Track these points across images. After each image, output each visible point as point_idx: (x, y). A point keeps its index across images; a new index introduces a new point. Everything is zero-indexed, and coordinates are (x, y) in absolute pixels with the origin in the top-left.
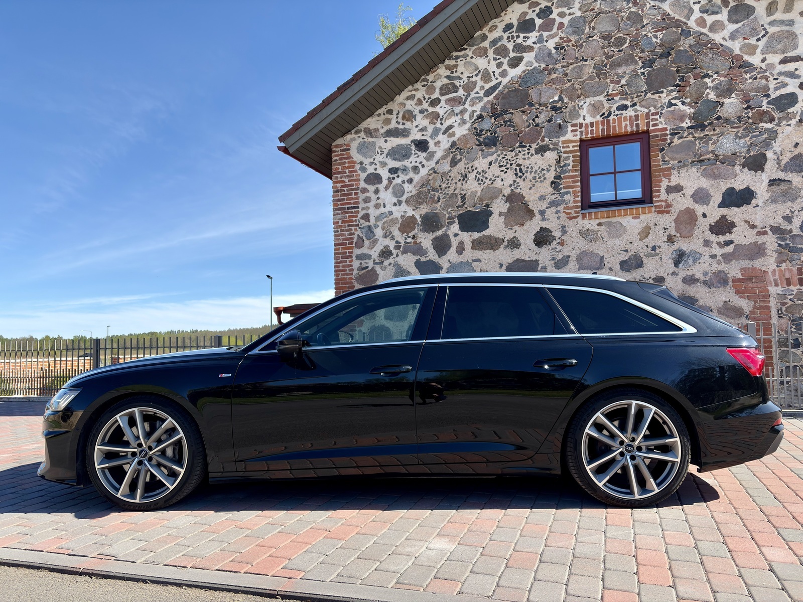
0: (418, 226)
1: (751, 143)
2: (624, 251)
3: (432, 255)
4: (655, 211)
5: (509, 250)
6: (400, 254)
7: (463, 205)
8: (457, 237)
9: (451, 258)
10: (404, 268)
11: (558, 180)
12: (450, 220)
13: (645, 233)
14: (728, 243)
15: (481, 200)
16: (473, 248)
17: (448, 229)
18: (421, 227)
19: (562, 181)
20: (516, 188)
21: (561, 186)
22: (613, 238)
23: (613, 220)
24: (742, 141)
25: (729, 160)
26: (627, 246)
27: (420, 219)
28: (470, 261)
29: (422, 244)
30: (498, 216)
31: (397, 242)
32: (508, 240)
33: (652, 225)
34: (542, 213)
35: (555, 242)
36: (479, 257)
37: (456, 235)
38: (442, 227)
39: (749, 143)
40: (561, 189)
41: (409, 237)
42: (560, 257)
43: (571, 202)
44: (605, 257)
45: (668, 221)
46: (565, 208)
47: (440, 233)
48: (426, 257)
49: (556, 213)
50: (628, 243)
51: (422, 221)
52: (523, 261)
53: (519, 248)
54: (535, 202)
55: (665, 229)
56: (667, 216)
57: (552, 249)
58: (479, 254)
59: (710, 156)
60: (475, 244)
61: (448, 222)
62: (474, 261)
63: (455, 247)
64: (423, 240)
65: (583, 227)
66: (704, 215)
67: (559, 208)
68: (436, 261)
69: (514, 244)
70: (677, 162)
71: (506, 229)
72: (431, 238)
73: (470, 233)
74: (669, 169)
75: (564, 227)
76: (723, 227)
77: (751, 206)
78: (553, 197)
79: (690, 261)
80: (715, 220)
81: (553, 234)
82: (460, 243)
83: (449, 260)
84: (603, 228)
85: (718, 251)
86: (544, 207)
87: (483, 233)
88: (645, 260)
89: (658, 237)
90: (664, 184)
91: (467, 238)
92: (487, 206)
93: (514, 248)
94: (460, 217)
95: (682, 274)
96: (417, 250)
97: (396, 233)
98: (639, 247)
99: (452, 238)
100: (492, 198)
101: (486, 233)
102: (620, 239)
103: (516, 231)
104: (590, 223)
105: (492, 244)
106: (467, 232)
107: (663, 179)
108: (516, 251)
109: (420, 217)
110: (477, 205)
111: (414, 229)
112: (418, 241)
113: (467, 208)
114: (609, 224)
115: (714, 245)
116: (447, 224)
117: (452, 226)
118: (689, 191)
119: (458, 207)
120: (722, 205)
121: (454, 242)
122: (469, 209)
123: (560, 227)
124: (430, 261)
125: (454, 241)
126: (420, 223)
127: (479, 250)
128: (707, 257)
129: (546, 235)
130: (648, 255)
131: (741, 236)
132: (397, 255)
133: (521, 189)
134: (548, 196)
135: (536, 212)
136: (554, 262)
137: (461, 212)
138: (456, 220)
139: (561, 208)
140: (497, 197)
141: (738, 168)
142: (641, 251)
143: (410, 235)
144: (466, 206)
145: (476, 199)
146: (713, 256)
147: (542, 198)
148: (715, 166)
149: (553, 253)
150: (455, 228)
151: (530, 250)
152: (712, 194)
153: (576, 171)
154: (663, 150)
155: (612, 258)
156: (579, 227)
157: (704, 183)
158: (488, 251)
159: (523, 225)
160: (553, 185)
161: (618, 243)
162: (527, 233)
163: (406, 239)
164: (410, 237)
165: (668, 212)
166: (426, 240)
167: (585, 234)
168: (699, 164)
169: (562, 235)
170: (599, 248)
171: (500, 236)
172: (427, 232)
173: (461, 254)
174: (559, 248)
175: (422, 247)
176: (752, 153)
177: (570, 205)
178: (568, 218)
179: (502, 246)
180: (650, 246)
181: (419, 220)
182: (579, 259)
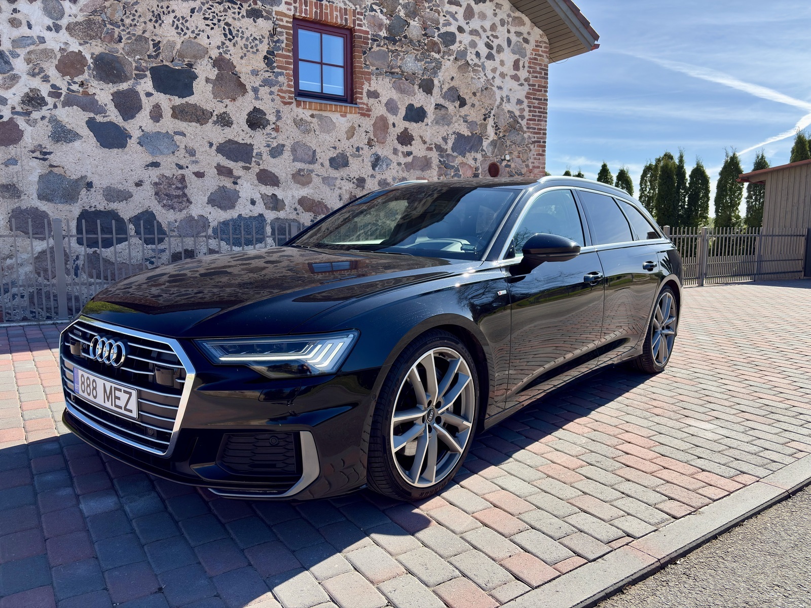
0: (89, 68)
1: (425, 68)
2: (333, 147)
3: (113, 115)
4: (359, 113)
5: (218, 128)
6: (59, 105)
7: (157, 55)
8: (151, 98)
9: (144, 125)
10: (69, 127)
11: (271, 57)
12: (138, 72)
13: (351, 132)
14: (409, 154)
15: (181, 55)
16: (174, 116)
17: (137, 84)
18: (95, 73)
19: (276, 58)
20: (226, 52)
21: (275, 65)
22: (324, 132)
23: (324, 114)
24: (419, 64)
25: (410, 78)
26: (336, 143)
27: (92, 61)
28: (171, 132)
29: (96, 97)
30: (205, 83)
31: (53, 86)
32: (217, 115)
33: (356, 126)
34: (255, 90)
35: (269, 127)
36: (183, 130)
37: (149, 95)
38: (126, 79)
39: (423, 67)
40: (274, 67)
41: (75, 83)
42: (275, 144)
43: (285, 85)
44: (318, 151)
45: (367, 124)
46: (279, 91)
47: (124, 86)
48: (104, 117)
49: (270, 94)
50: (337, 140)
51: (95, 63)
52: (237, 143)
53: (230, 127)
54: (248, 76)
55: (366, 132)
56: (368, 119)
57: (267, 134)
58: (182, 126)
59: (397, 70)
60: (177, 112)
61: (135, 74)
62: (176, 133)
63: (148, 111)
64: (98, 91)
65: (297, 116)
66: (394, 125)
67: (272, 89)
68: (121, 125)
69: (225, 121)
70: (375, 68)
71: (215, 101)
72: (112, 91)
73: (168, 96)
74: (370, 74)
75: (278, 112)
76: (405, 138)
77: (424, 124)
78: (267, 75)
79: (384, 166)
80: (401, 131)
81: (267, 117)
82: (156, 107)
83: (141, 127)
84: (315, 120)
85: (403, 160)
86: (257, 85)
87: (187, 99)
88: (351, 160)
89: (360, 139)
90: (366, 87)
91: (166, 102)
92: (190, 65)
93: (225, 125)
94: (154, 71)
95: (379, 177)
96: (89, 104)
97: (52, 72)
98: (345, 146)
99: (143, 97)
100: (196, 57)
101: (191, 100)
102: (331, 134)
103: (227, 105)
104: (304, 113)
105: (199, 116)
106: (165, 94)
107: (365, 82)
108: (227, 130)
109: (92, 57)
110: (176, 61)
111: (83, 72)
112: (91, 91)
113: (162, 61)
114: (321, 118)
115: (400, 154)
116: (134, 76)
117: (142, 81)
118: (384, 100)
119: (150, 56)
120: (405, 119)
121: (147, 104)
122: (165, 63)
123: (274, 111)
124: (111, 124)
125: (147, 101)
126: (92, 65)
127: (181, 120)
128: (395, 164)
129: (260, 117)
130: (353, 156)
131: (418, 149)
132: (55, 106)
133: (230, 54)
134: (261, 73)
135: (248, 87)
136: (268, 149)
137: (154, 65)
138: (148, 73)
139: (275, 89)
140: (202, 57)
141: (416, 87)
142: (348, 150)
143: (76, 79)
144: (161, 58)
145: (174, 52)
146: (399, 164)
147: (255, 73)
148: (401, 81)
149: (268, 139)
150: (146, 85)
151: (243, 131)
152: (399, 106)
153: (289, 51)
154: (365, 53)
155: (323, 153)
156: (294, 114)
157: (394, 95)
158: (194, 124)
159: (234, 100)
160: (266, 61)
161: (328, 139)
162: (239, 110)
163: (69, 84)
164: (77, 83)
165: (369, 116)
166: (103, 93)
167: (299, 123)
168: (391, 75)
169: (277, 120)
170: (312, 141)
171: (208, 107)
172: (104, 81)
173: (158, 121)
174: (274, 134)
175: (97, 101)
176: (425, 77)
177: (285, 88)
178: (283, 102)
179: (210, 120)
180: (355, 146)
181: (90, 61)
182: (294, 150)
